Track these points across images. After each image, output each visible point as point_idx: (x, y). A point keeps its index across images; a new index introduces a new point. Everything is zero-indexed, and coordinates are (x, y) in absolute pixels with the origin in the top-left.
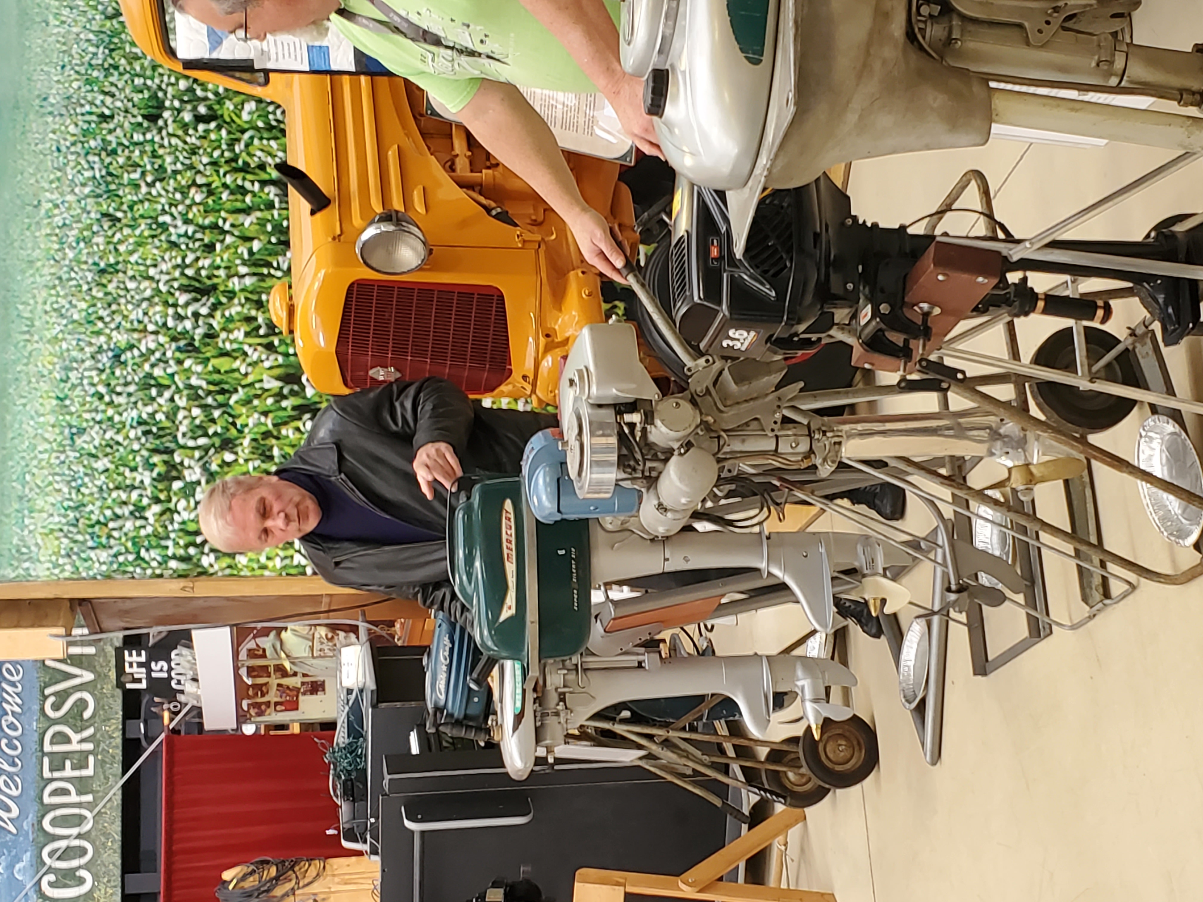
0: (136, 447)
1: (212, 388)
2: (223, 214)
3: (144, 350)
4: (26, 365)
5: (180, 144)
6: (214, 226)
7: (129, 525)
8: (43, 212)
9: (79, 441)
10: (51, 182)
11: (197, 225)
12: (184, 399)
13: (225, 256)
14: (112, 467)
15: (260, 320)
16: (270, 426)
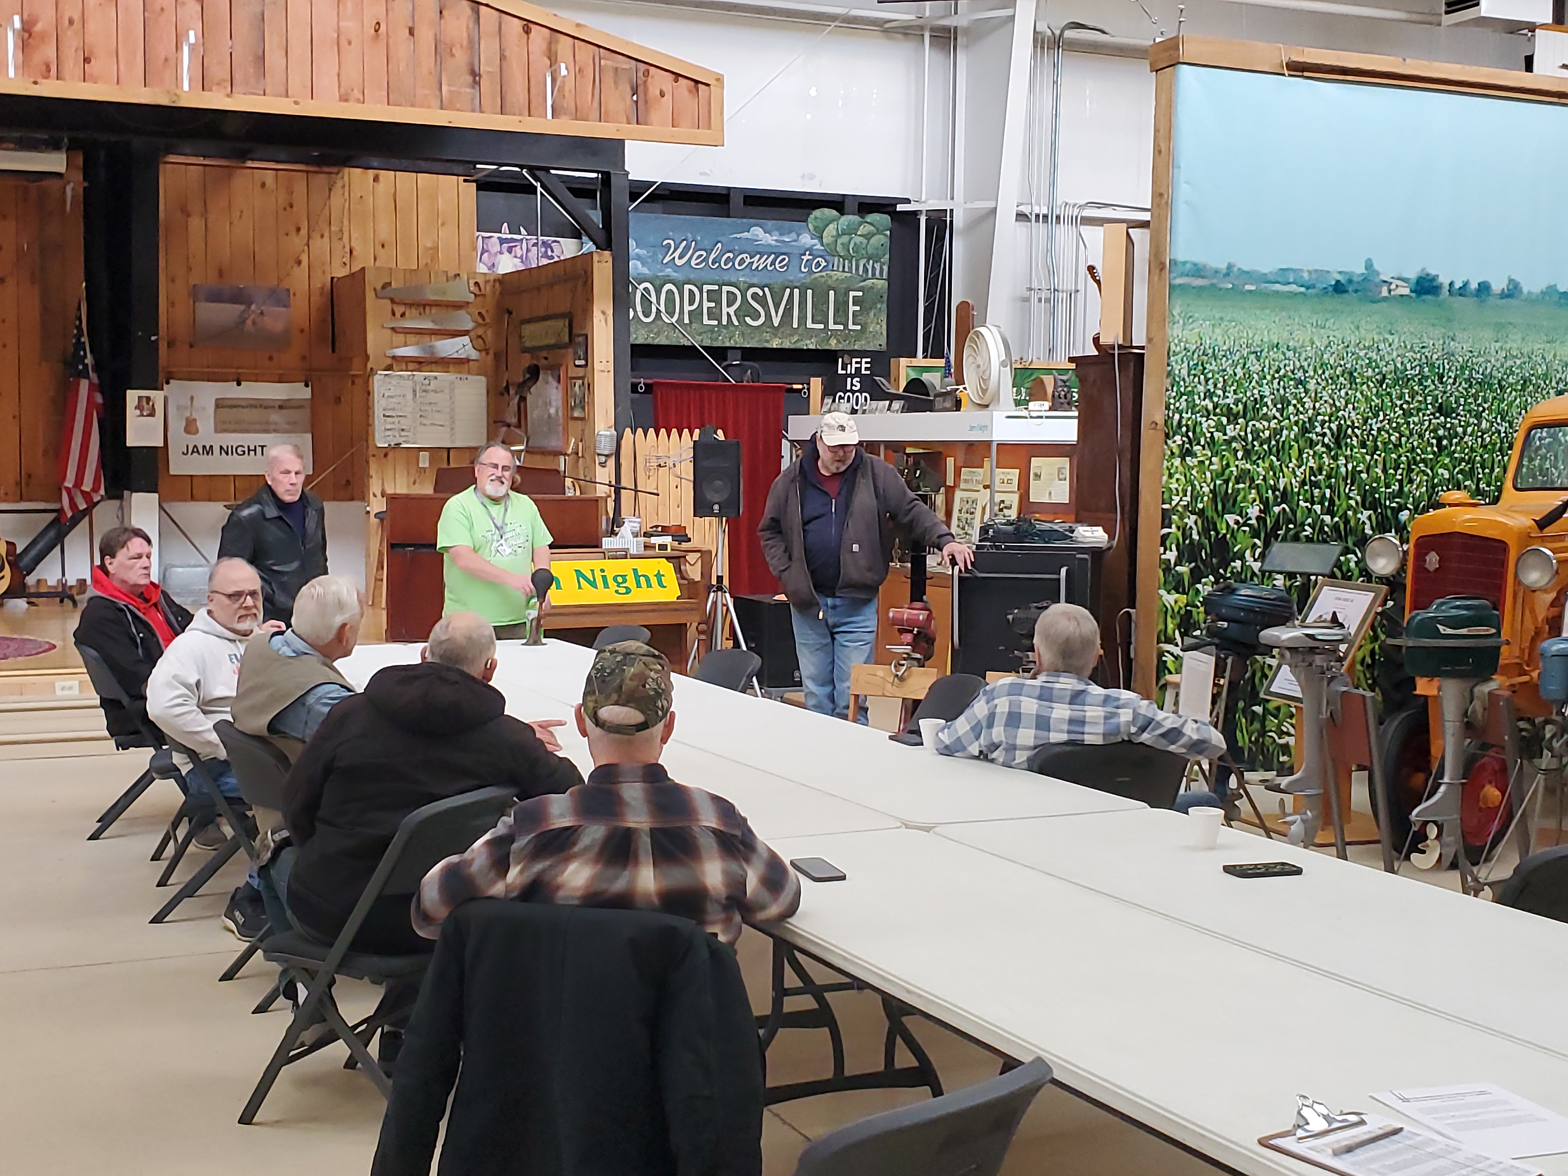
0: (1249, 394)
1: (1281, 444)
2: (1383, 454)
3: (1304, 400)
4: (1299, 324)
5: (1424, 427)
6: (1376, 448)
7: (1201, 388)
8: (1387, 336)
9: (1252, 357)
10: (1404, 342)
11: (1377, 437)
12: (1275, 426)
13: (1358, 455)
14: (1237, 378)
15: (1319, 477)
16: (1257, 482)
